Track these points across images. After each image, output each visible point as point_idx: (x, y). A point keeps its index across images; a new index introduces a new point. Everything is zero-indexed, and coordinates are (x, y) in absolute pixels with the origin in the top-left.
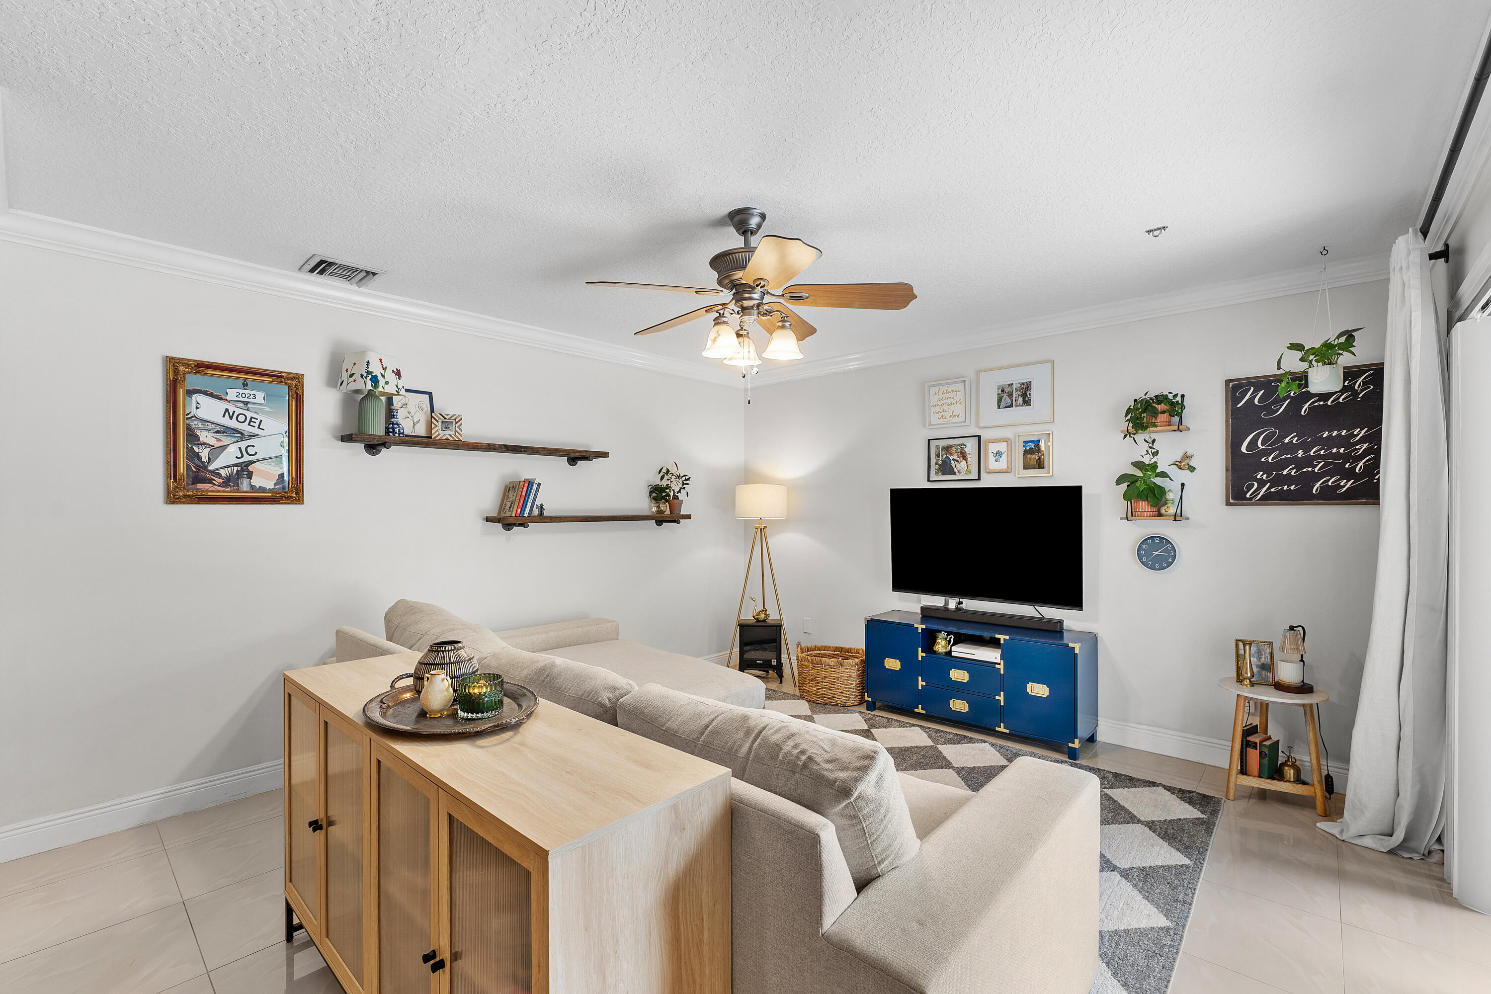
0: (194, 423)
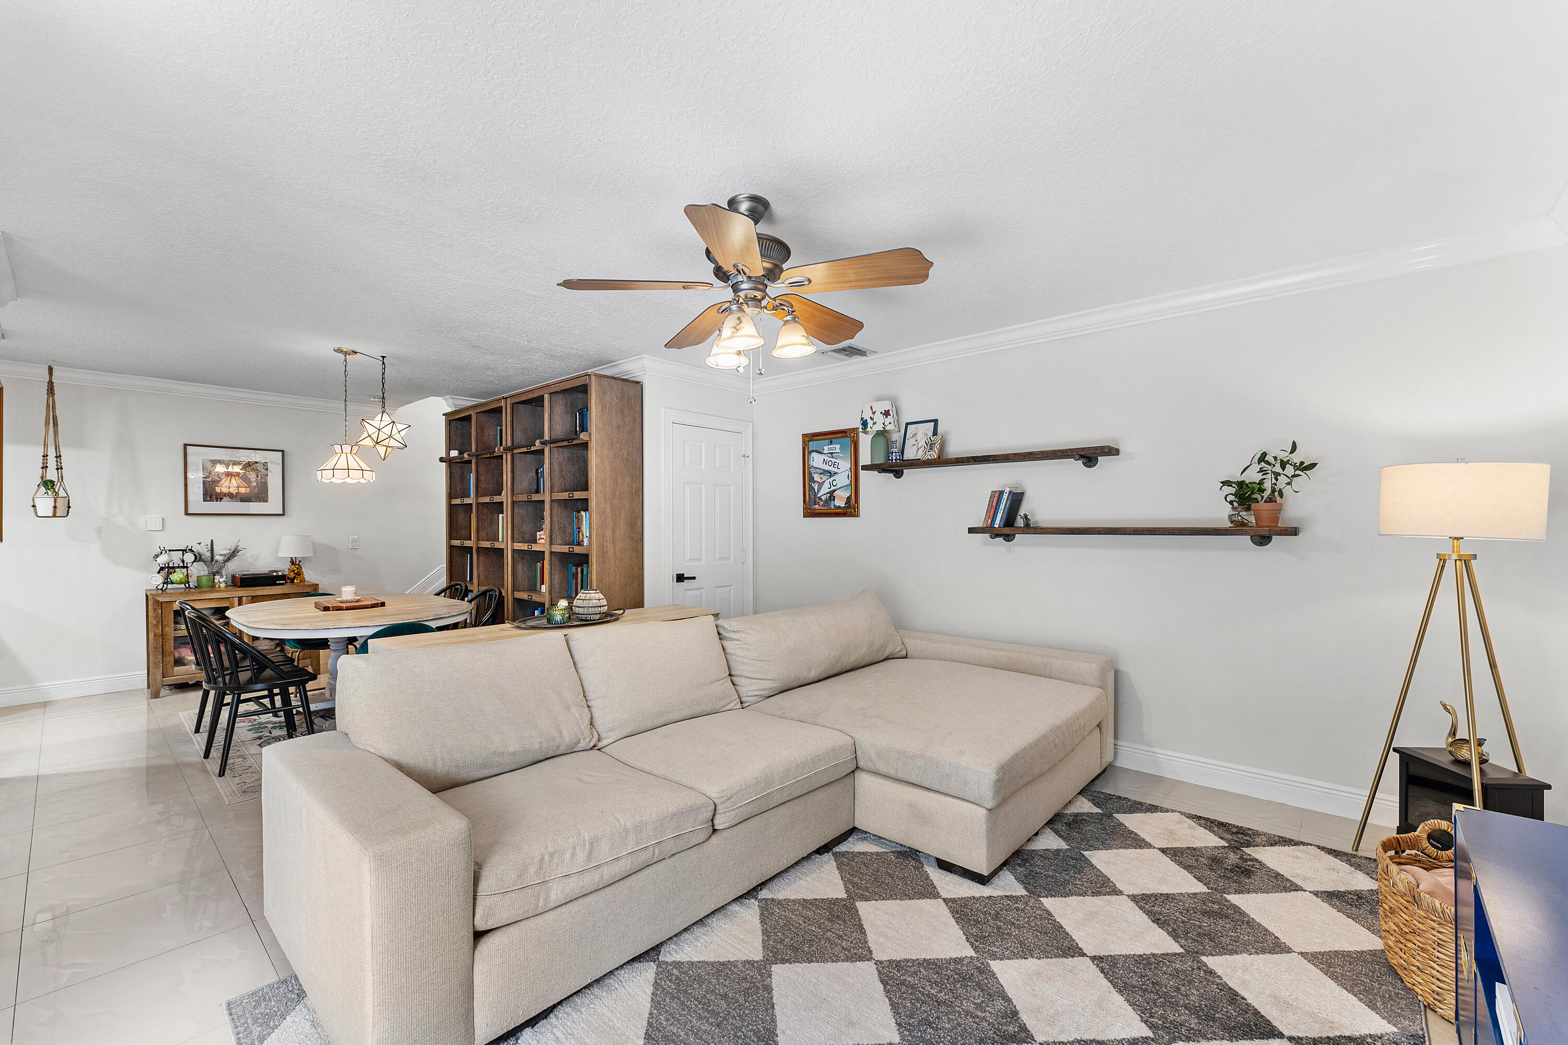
0: (812, 470)
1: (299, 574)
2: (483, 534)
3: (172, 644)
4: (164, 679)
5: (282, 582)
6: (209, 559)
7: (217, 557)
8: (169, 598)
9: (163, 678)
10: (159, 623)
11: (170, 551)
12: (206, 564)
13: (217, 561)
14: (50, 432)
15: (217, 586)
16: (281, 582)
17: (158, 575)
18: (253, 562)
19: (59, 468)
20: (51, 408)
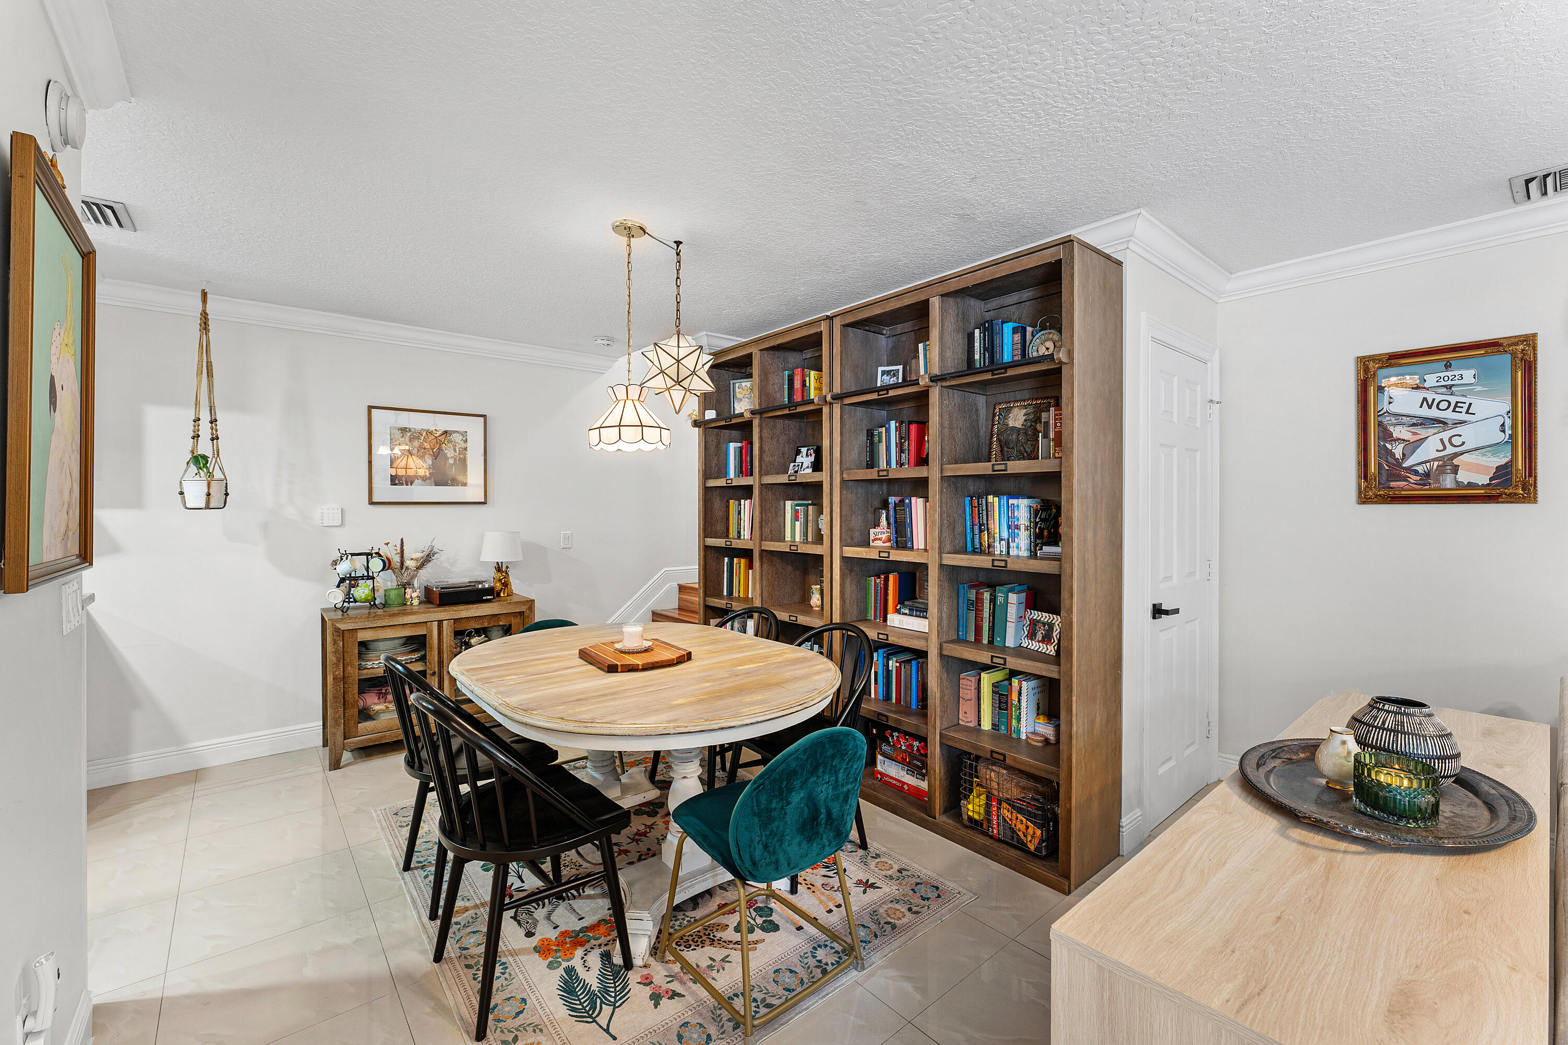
0: (1386, 420)
1: (506, 585)
2: (767, 530)
3: (355, 691)
4: (345, 741)
5: (490, 597)
6: (398, 564)
7: (409, 563)
8: (353, 625)
9: (345, 739)
10: (339, 661)
11: (353, 555)
12: (394, 573)
13: (407, 568)
14: (202, 385)
15: (409, 603)
16: (488, 597)
17: (337, 590)
18: (449, 567)
19: (215, 438)
20: (205, 349)
